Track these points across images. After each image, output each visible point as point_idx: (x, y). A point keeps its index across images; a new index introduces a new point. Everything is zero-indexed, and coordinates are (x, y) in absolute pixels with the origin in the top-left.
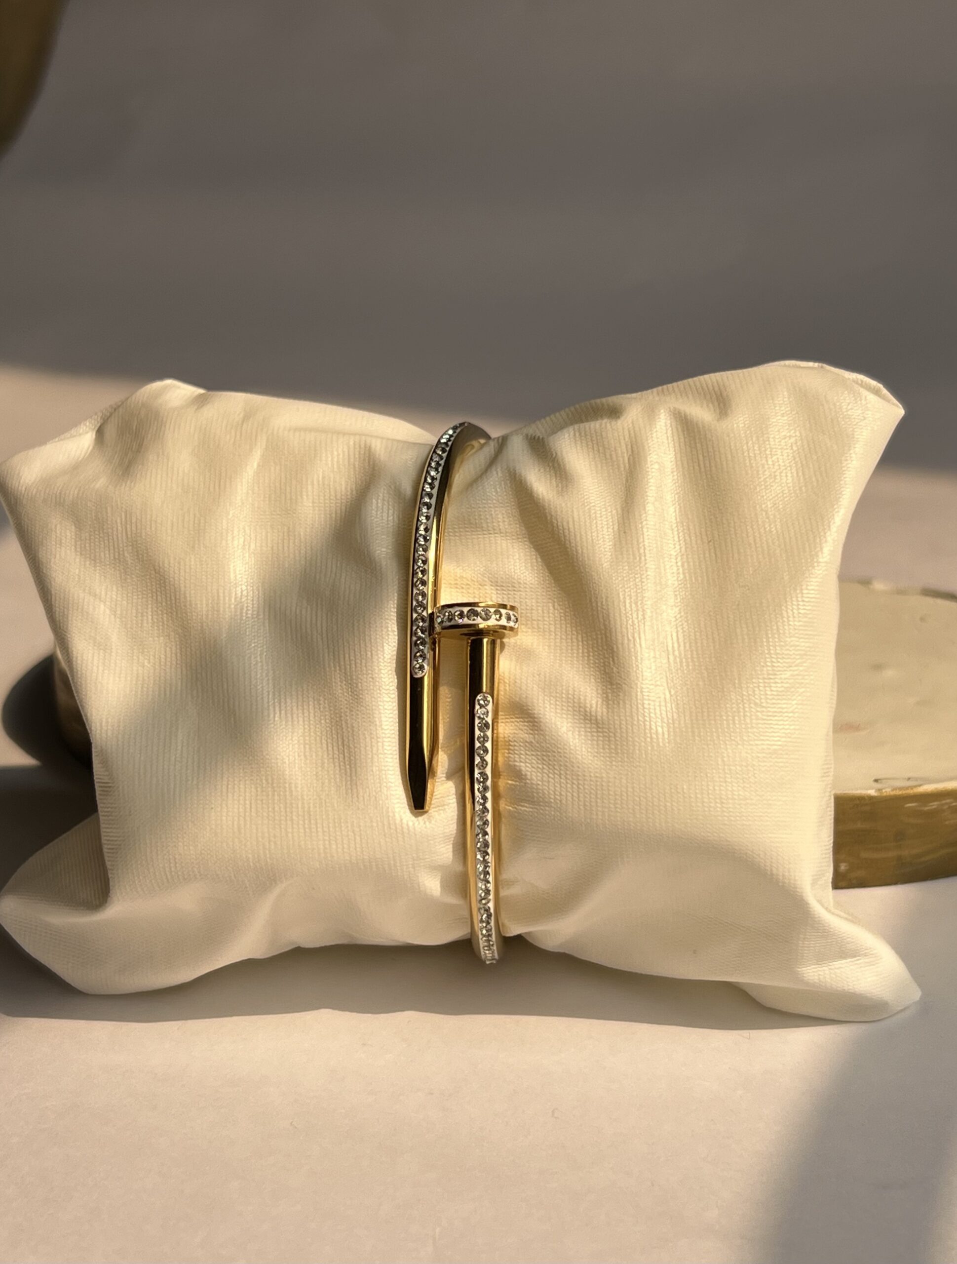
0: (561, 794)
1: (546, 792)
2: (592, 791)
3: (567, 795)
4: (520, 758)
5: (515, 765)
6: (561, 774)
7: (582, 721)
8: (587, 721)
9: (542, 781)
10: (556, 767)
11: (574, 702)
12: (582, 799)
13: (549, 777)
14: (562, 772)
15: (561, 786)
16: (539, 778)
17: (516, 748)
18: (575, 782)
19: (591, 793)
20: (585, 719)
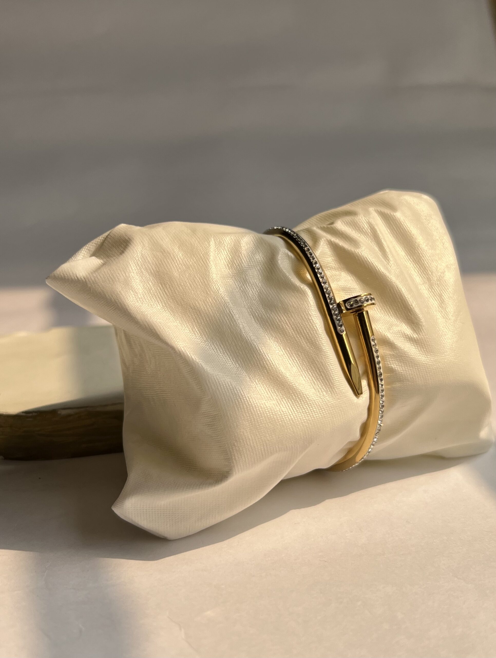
0: (412, 375)
1: (406, 375)
2: (424, 370)
3: (415, 374)
4: (390, 362)
5: (389, 366)
6: (410, 366)
7: (408, 341)
8: (411, 341)
9: (403, 370)
10: (407, 363)
11: (402, 334)
12: (421, 375)
13: (405, 368)
14: (410, 365)
15: (411, 371)
16: (401, 369)
17: (387, 358)
18: (416, 368)
19: (424, 371)
20: (410, 340)
